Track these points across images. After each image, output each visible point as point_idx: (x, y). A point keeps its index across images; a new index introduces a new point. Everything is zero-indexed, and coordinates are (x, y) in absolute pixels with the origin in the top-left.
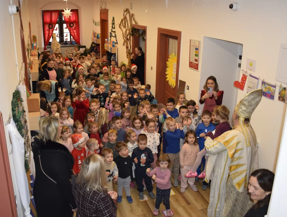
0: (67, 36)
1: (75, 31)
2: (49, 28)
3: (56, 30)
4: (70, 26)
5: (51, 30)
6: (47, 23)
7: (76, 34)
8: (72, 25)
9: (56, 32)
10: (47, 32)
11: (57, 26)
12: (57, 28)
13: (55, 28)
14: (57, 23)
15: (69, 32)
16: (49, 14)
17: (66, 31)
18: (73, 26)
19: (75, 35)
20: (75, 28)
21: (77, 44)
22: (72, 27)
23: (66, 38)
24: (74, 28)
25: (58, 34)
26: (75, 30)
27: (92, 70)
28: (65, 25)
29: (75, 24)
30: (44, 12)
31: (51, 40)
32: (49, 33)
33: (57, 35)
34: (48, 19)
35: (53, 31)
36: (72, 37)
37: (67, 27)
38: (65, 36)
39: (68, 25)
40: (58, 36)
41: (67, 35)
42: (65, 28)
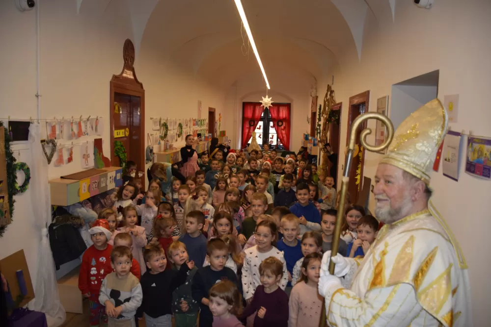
0: (272, 138)
1: (284, 132)
2: (250, 126)
3: (259, 128)
4: (278, 126)
5: (252, 128)
6: (248, 119)
7: (284, 135)
8: (280, 124)
9: (259, 132)
10: (247, 131)
11: (261, 123)
12: (260, 126)
13: (258, 126)
14: (261, 119)
15: (275, 132)
16: (252, 107)
17: (272, 131)
18: (282, 124)
19: (283, 137)
20: (285, 128)
21: (285, 149)
22: (281, 126)
23: (272, 140)
24: (282, 127)
25: (262, 134)
26: (284, 130)
27: (253, 163)
28: (271, 124)
29: (284, 124)
30: (245, 105)
31: (250, 142)
32: (249, 132)
33: (260, 135)
34: (249, 114)
35: (254, 130)
36: (279, 140)
37: (274, 126)
38: (271, 138)
39: (276, 123)
40: (262, 136)
41: (273, 136)
42: (271, 127)
